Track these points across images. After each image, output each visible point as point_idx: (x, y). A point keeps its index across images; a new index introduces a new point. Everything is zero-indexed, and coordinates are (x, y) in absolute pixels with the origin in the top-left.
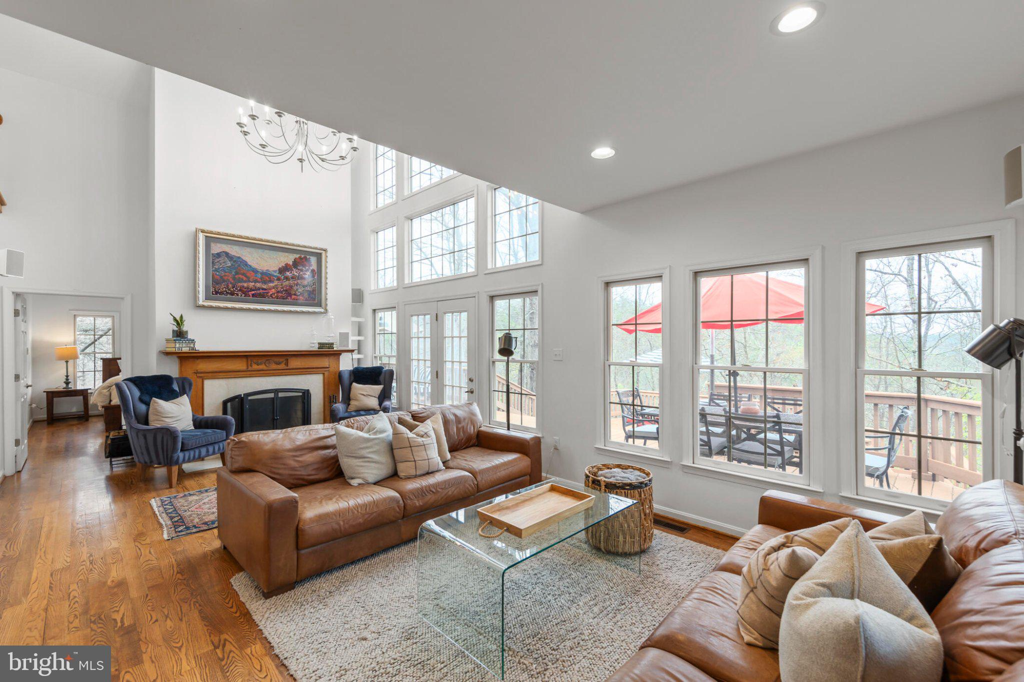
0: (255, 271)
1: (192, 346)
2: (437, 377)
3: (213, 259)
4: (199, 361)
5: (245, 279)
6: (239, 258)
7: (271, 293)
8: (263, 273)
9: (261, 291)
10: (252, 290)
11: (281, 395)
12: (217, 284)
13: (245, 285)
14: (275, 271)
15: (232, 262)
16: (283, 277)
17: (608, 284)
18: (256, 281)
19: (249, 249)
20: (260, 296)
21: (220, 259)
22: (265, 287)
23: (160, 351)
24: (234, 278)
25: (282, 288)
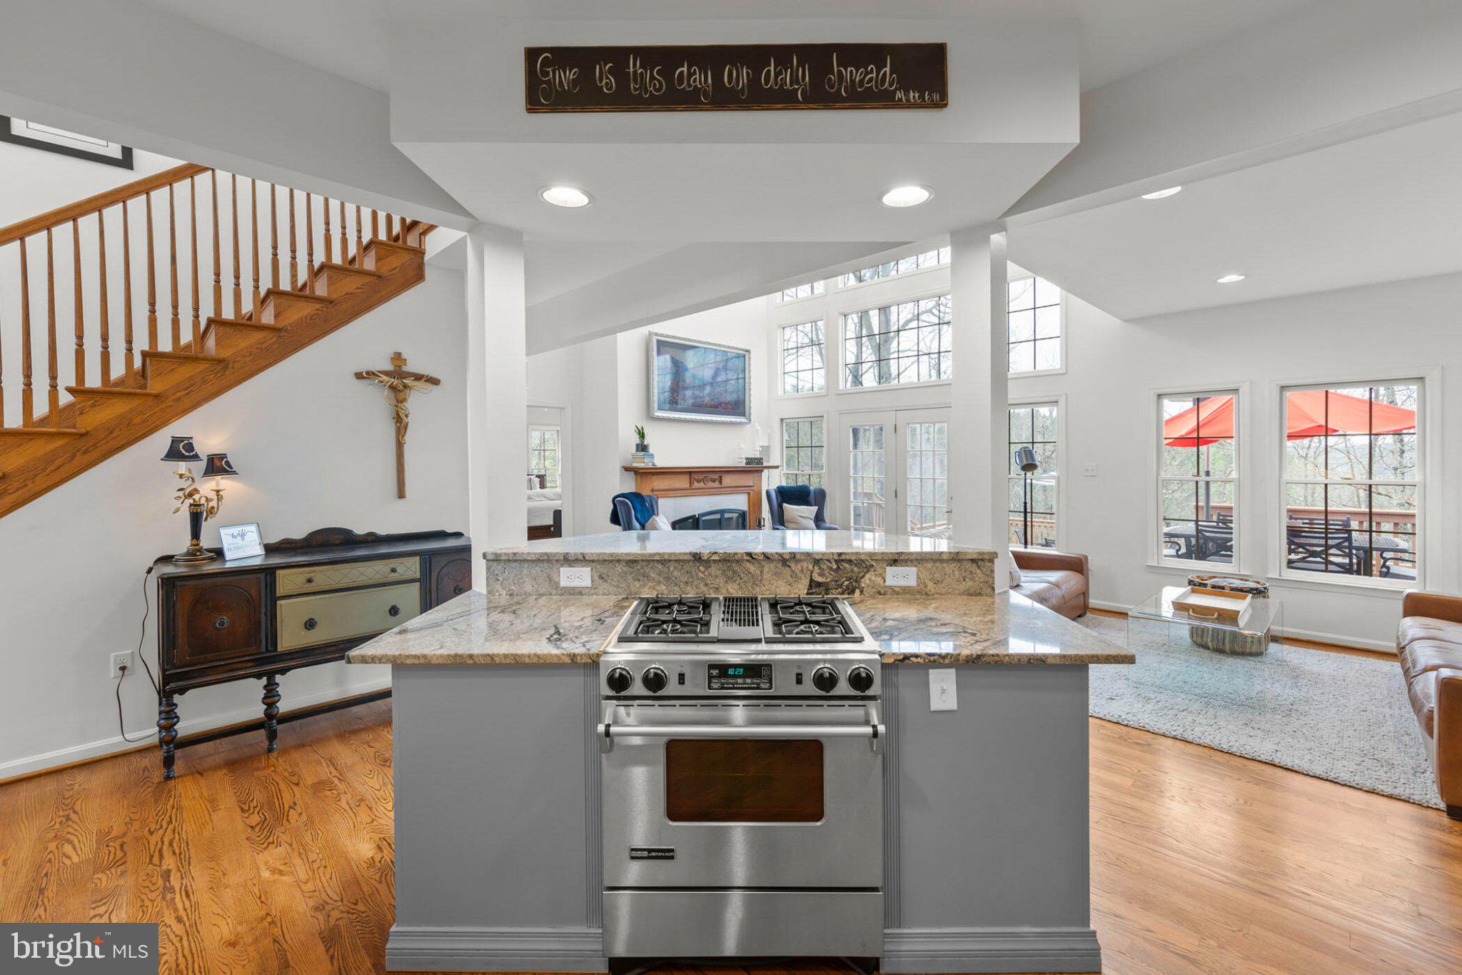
0: (694, 377)
1: (651, 460)
2: (896, 497)
4: (654, 478)
7: (707, 401)
8: (699, 380)
9: (698, 399)
10: (691, 398)
11: (726, 515)
14: (709, 377)
15: (676, 368)
16: (715, 382)
17: (1160, 396)
18: (694, 389)
20: (697, 405)
22: (701, 395)
23: (623, 467)
25: (715, 396)
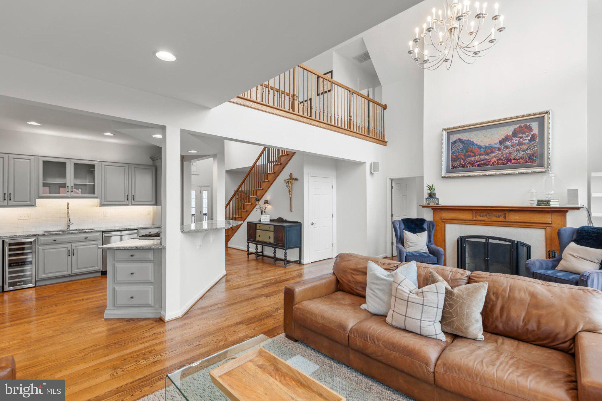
0: (480, 147)
1: (437, 202)
3: (451, 145)
4: (442, 212)
5: (472, 154)
6: (468, 140)
7: (493, 161)
8: (486, 148)
9: (485, 161)
10: (477, 162)
11: (491, 241)
12: (454, 161)
13: (473, 159)
14: (496, 144)
15: (463, 145)
16: (503, 147)
18: (480, 155)
19: (475, 133)
20: (484, 165)
21: (456, 145)
22: (487, 157)
24: (465, 156)
25: (502, 156)
